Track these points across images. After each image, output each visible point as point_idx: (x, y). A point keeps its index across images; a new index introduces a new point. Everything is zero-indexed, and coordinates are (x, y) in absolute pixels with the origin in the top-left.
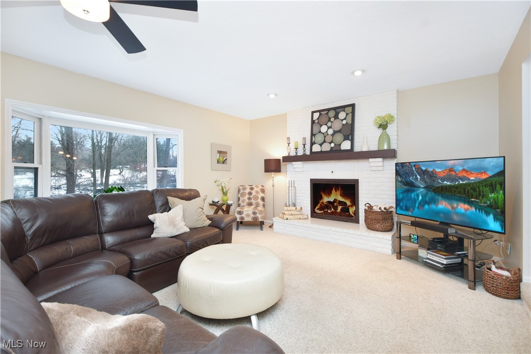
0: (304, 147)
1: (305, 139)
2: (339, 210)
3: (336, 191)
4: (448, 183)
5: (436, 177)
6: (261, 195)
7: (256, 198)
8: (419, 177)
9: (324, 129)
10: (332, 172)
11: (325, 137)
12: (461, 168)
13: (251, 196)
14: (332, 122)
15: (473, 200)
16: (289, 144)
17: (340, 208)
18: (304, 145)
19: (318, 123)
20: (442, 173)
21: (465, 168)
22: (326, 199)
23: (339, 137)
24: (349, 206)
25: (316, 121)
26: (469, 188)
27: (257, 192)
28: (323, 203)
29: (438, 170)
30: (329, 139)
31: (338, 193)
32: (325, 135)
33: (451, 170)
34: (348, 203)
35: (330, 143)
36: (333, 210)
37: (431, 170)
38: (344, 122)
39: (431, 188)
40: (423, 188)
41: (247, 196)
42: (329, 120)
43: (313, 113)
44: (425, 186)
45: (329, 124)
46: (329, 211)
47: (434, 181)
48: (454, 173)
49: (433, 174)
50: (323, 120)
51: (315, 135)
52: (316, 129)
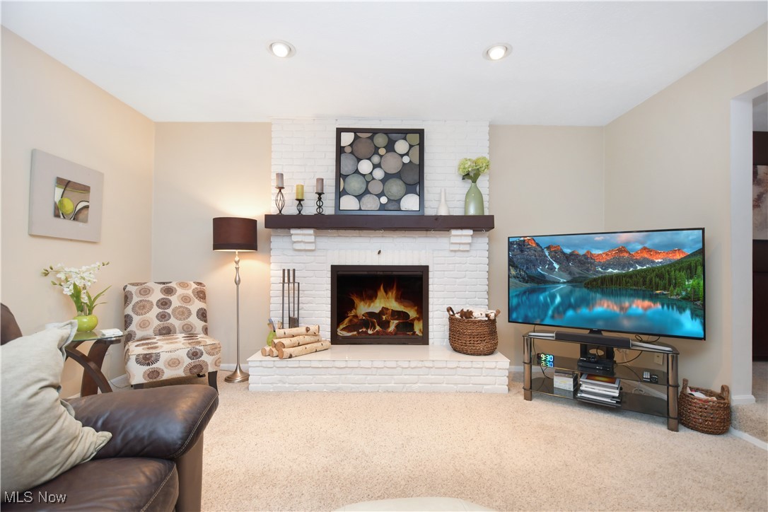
0: (320, 199)
1: (321, 181)
2: (392, 328)
3: (386, 292)
4: (616, 271)
5: (591, 263)
6: (197, 305)
7: (185, 313)
8: (557, 266)
9: (365, 167)
10: (379, 252)
11: (368, 183)
12: (639, 247)
13: (169, 311)
14: (381, 156)
15: (658, 292)
16: (281, 188)
17: (393, 325)
18: (320, 194)
19: (352, 153)
20: (604, 256)
21: (647, 245)
22: (363, 309)
23: (396, 187)
24: (413, 320)
25: (348, 150)
26: (653, 275)
27: (186, 299)
28: (356, 316)
29: (596, 252)
30: (376, 187)
31: (392, 294)
32: (368, 179)
33: (622, 250)
34: (412, 314)
35: (379, 196)
36: (378, 328)
37: (582, 252)
38: (406, 160)
39: (581, 282)
40: (564, 283)
41: (156, 310)
42: (376, 151)
43: (340, 131)
44: (569, 278)
45: (376, 159)
46: (370, 332)
47: (588, 270)
48: (626, 255)
49: (587, 258)
50: (363, 148)
51: (345, 177)
52: (347, 165)
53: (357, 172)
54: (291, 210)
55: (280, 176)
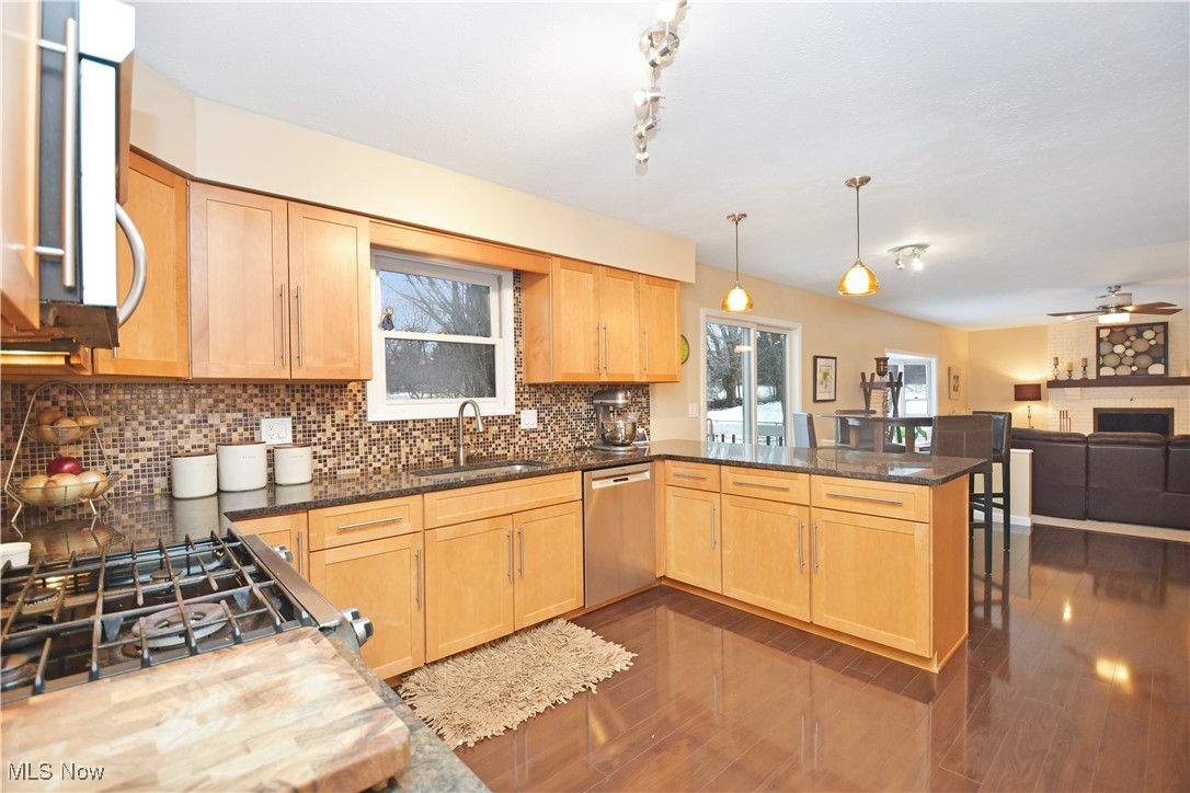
0: (1084, 371)
1: (1085, 359)
9: (1119, 349)
10: (1132, 400)
11: (1121, 358)
14: (1132, 342)
16: (1056, 365)
18: (1085, 367)
19: (1108, 341)
23: (1144, 360)
25: (1106, 339)
30: (1128, 361)
32: (1122, 356)
35: (1131, 366)
38: (1153, 342)
42: (1128, 339)
43: (1098, 329)
45: (1128, 344)
50: (1115, 338)
51: (1103, 356)
52: (1105, 348)
53: (1113, 352)
54: (1064, 377)
55: (1057, 359)
